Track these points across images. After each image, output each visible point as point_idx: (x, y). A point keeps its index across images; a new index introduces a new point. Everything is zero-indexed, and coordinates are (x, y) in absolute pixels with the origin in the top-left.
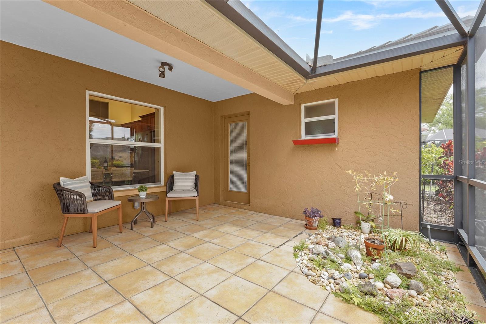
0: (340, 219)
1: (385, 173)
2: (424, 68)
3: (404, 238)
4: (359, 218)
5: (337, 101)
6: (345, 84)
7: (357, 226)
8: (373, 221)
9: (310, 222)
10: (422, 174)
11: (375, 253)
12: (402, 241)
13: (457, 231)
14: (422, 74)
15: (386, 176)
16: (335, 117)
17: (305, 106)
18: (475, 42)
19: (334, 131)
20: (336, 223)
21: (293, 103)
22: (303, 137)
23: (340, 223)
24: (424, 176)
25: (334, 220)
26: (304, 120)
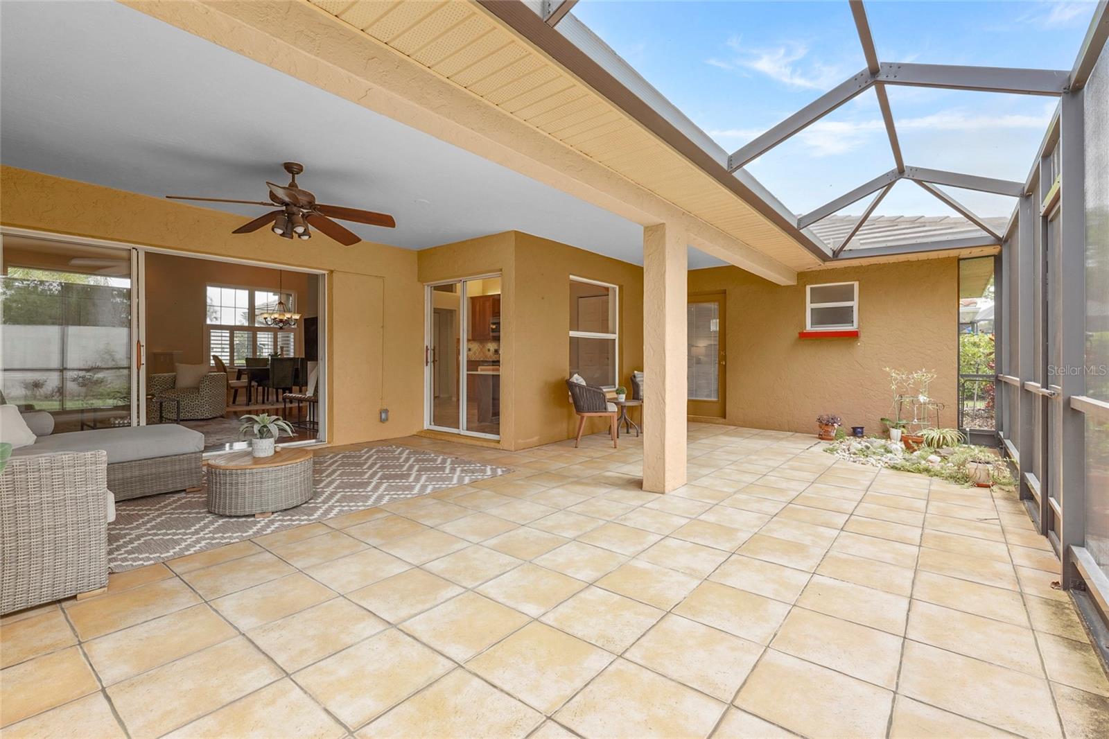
0: (862, 428)
1: (924, 370)
2: (961, 257)
3: (941, 436)
4: (885, 425)
5: (856, 284)
6: (868, 266)
7: (886, 434)
8: (904, 427)
9: (826, 431)
10: (961, 373)
11: (915, 446)
12: (939, 439)
13: (998, 433)
14: (961, 261)
15: (925, 373)
16: (854, 304)
17: (811, 288)
18: (1010, 248)
19: (853, 321)
20: (857, 432)
21: (796, 284)
22: (809, 328)
23: (862, 433)
24: (963, 376)
25: (854, 429)
26: (809, 306)
